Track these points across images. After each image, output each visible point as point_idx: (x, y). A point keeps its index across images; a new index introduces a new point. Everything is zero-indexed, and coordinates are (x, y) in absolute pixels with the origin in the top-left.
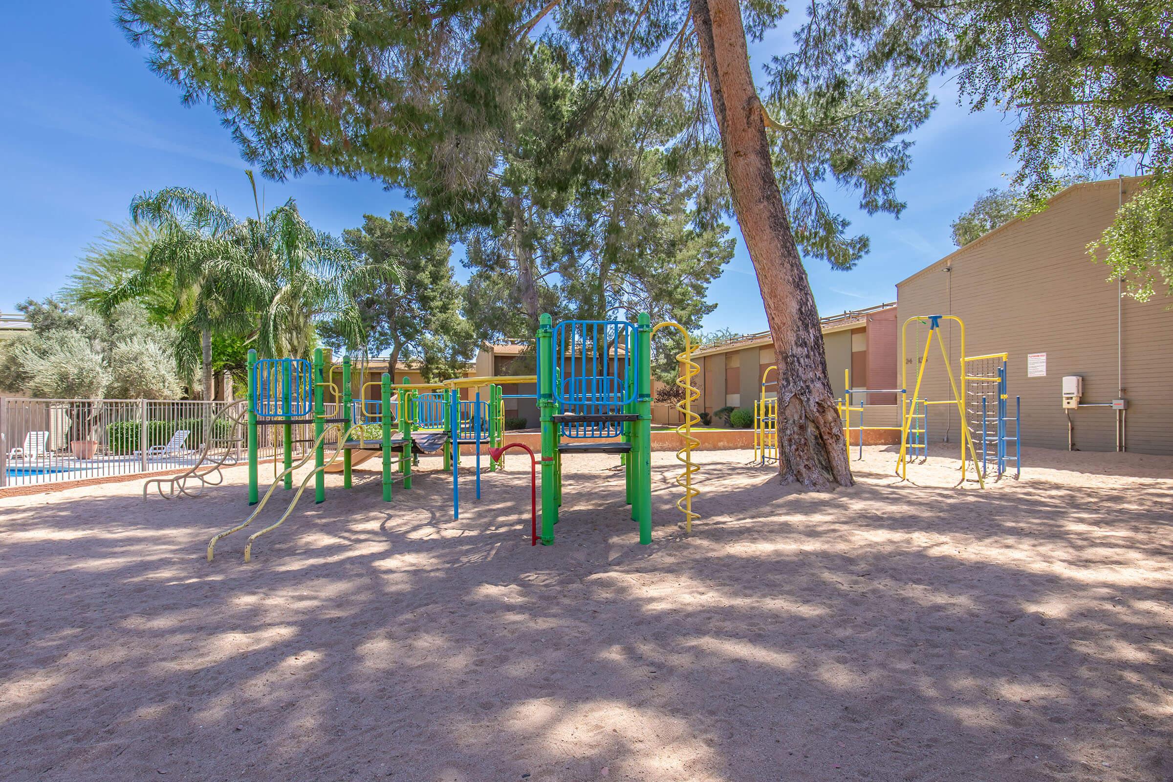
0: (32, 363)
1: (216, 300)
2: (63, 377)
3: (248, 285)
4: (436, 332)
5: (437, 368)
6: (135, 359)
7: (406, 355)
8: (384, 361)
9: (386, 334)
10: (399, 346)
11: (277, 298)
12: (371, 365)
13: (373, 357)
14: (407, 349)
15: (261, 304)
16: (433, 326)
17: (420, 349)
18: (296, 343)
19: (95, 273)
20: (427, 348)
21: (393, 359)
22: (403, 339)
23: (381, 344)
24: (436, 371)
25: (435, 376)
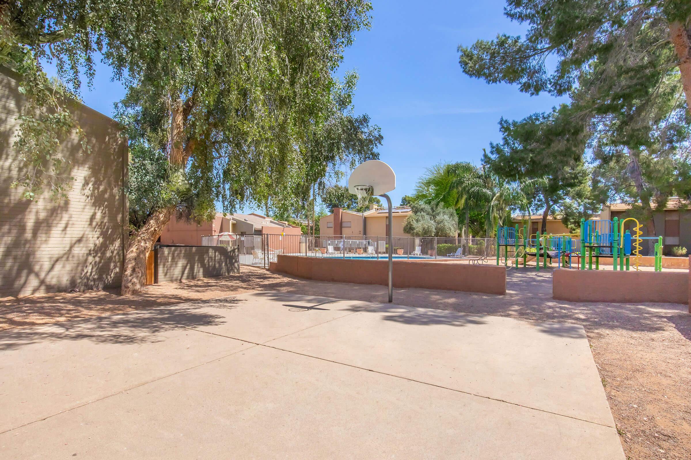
0: (415, 224)
1: (472, 200)
2: (424, 229)
3: (485, 195)
4: (573, 198)
5: (573, 219)
6: (442, 222)
7: (553, 212)
8: (540, 215)
9: (541, 200)
10: (549, 207)
11: (494, 198)
12: (532, 217)
13: (534, 214)
14: (554, 209)
15: (488, 200)
16: (571, 195)
17: (562, 208)
18: (501, 215)
19: (420, 187)
20: (568, 207)
21: (546, 214)
22: (551, 203)
23: (539, 207)
24: (572, 220)
25: (572, 223)
